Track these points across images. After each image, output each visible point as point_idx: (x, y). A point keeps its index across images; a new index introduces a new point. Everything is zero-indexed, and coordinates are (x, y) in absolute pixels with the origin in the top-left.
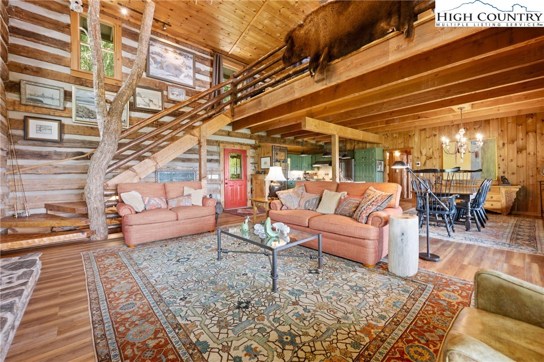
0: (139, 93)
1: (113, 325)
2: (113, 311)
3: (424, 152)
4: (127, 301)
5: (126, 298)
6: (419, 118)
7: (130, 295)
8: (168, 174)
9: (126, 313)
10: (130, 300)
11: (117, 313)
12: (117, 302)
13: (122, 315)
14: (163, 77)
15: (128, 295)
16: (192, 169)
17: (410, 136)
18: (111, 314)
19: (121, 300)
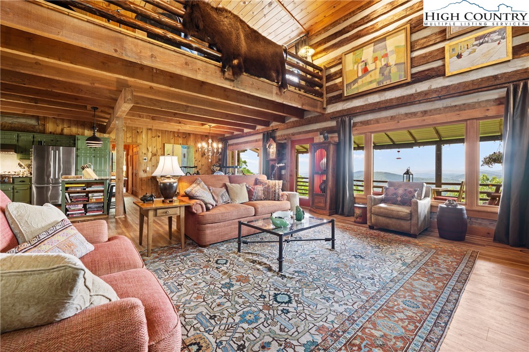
1: (436, 302)
2: (426, 310)
3: (150, 150)
4: (405, 309)
5: (402, 312)
6: (180, 123)
7: (396, 312)
9: (419, 301)
10: (401, 308)
11: (425, 307)
12: (414, 315)
13: (423, 303)
15: (396, 314)
17: (138, 132)
18: (430, 310)
19: (408, 314)
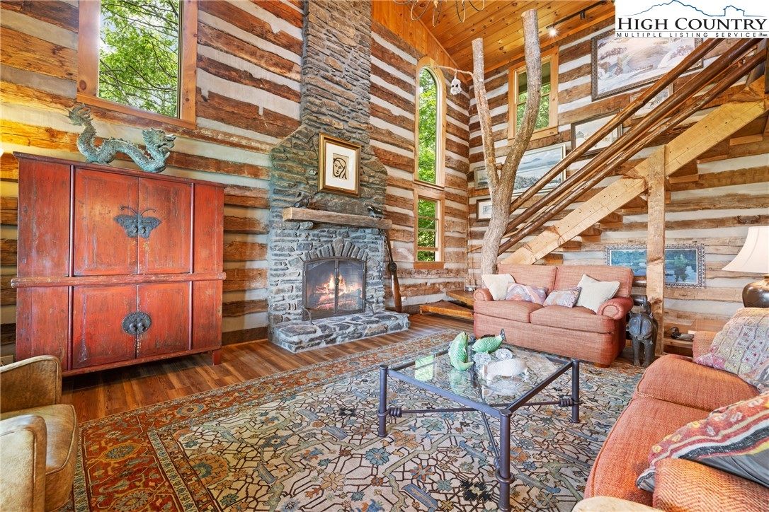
0: (580, 133)
8: (629, 254)
14: (623, 85)
16: (690, 242)
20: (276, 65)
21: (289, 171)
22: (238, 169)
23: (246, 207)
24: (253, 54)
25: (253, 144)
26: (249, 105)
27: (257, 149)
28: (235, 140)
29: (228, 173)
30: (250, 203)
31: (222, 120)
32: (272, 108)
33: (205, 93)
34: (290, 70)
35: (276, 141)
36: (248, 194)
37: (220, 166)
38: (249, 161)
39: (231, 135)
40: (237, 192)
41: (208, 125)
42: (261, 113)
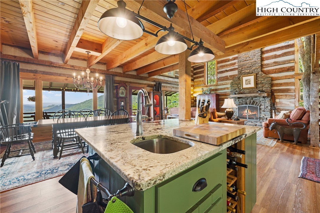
20: (232, 65)
21: (233, 87)
22: (224, 89)
23: (227, 96)
24: (227, 66)
25: (227, 83)
26: (226, 76)
27: (228, 84)
28: (224, 84)
29: (223, 90)
30: (227, 95)
31: (222, 81)
32: (231, 75)
33: (219, 78)
34: (235, 64)
35: (231, 81)
36: (226, 93)
37: (221, 89)
38: (226, 87)
39: (223, 83)
40: (225, 93)
41: (219, 83)
42: (229, 76)
